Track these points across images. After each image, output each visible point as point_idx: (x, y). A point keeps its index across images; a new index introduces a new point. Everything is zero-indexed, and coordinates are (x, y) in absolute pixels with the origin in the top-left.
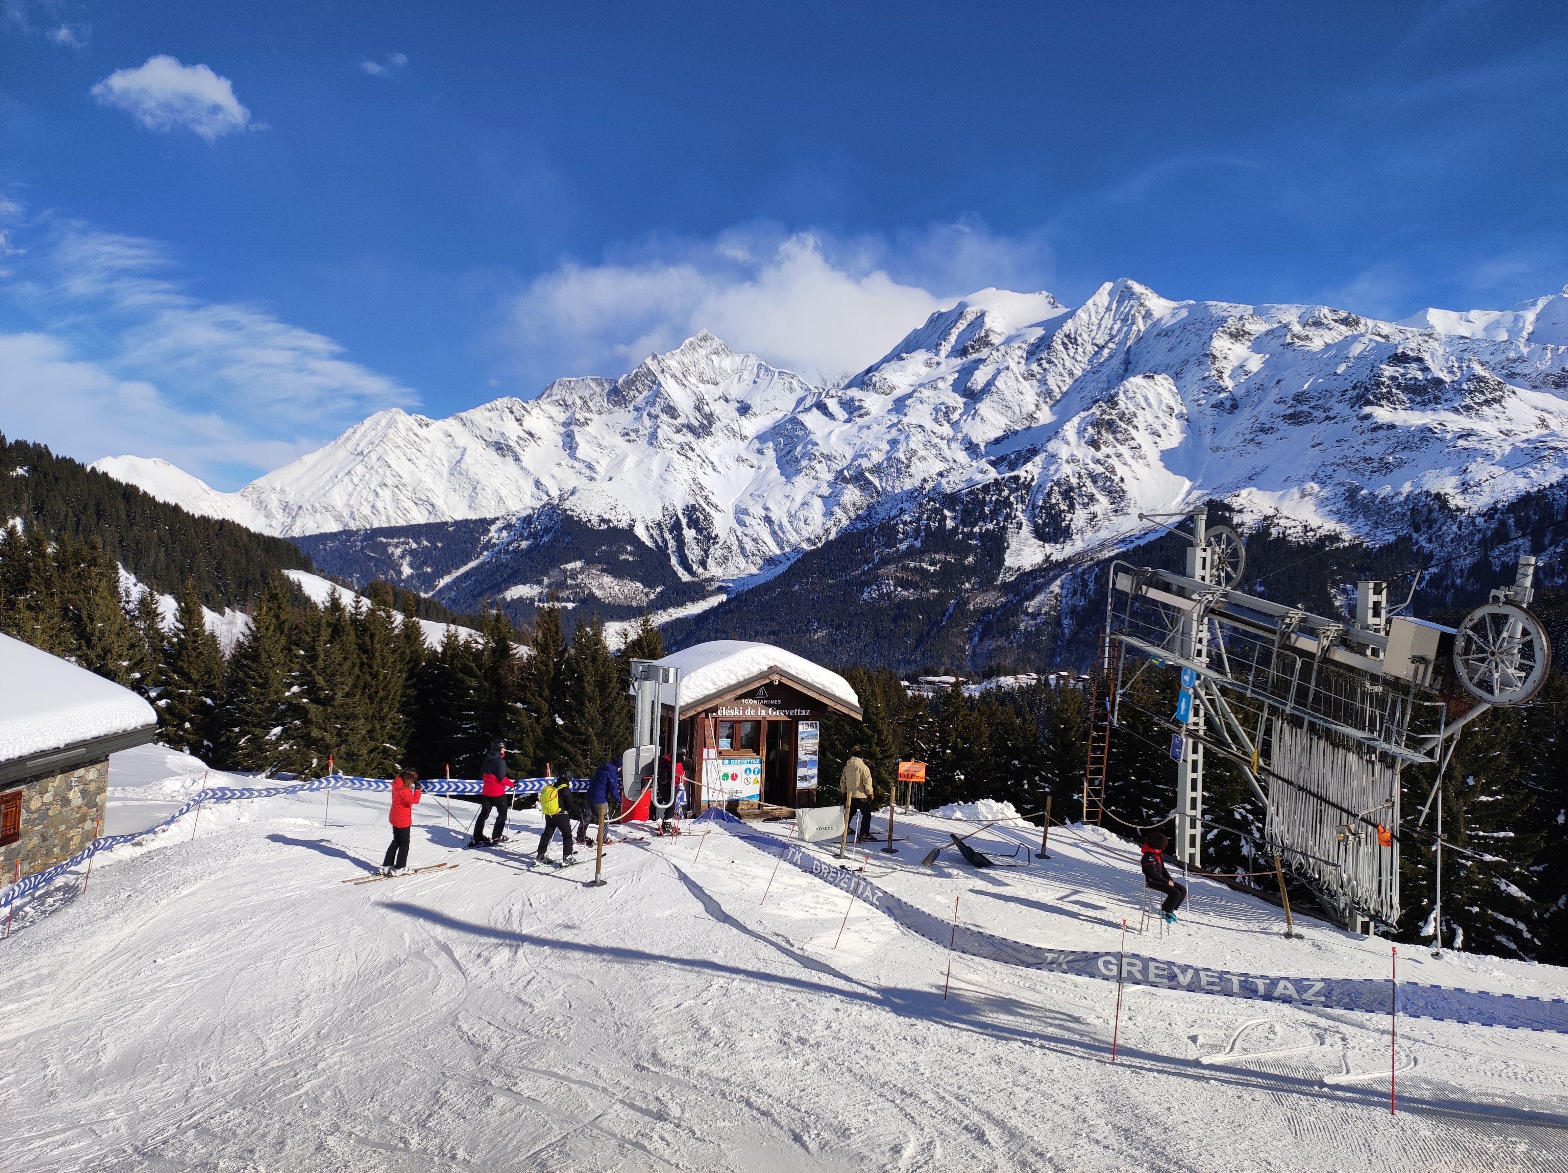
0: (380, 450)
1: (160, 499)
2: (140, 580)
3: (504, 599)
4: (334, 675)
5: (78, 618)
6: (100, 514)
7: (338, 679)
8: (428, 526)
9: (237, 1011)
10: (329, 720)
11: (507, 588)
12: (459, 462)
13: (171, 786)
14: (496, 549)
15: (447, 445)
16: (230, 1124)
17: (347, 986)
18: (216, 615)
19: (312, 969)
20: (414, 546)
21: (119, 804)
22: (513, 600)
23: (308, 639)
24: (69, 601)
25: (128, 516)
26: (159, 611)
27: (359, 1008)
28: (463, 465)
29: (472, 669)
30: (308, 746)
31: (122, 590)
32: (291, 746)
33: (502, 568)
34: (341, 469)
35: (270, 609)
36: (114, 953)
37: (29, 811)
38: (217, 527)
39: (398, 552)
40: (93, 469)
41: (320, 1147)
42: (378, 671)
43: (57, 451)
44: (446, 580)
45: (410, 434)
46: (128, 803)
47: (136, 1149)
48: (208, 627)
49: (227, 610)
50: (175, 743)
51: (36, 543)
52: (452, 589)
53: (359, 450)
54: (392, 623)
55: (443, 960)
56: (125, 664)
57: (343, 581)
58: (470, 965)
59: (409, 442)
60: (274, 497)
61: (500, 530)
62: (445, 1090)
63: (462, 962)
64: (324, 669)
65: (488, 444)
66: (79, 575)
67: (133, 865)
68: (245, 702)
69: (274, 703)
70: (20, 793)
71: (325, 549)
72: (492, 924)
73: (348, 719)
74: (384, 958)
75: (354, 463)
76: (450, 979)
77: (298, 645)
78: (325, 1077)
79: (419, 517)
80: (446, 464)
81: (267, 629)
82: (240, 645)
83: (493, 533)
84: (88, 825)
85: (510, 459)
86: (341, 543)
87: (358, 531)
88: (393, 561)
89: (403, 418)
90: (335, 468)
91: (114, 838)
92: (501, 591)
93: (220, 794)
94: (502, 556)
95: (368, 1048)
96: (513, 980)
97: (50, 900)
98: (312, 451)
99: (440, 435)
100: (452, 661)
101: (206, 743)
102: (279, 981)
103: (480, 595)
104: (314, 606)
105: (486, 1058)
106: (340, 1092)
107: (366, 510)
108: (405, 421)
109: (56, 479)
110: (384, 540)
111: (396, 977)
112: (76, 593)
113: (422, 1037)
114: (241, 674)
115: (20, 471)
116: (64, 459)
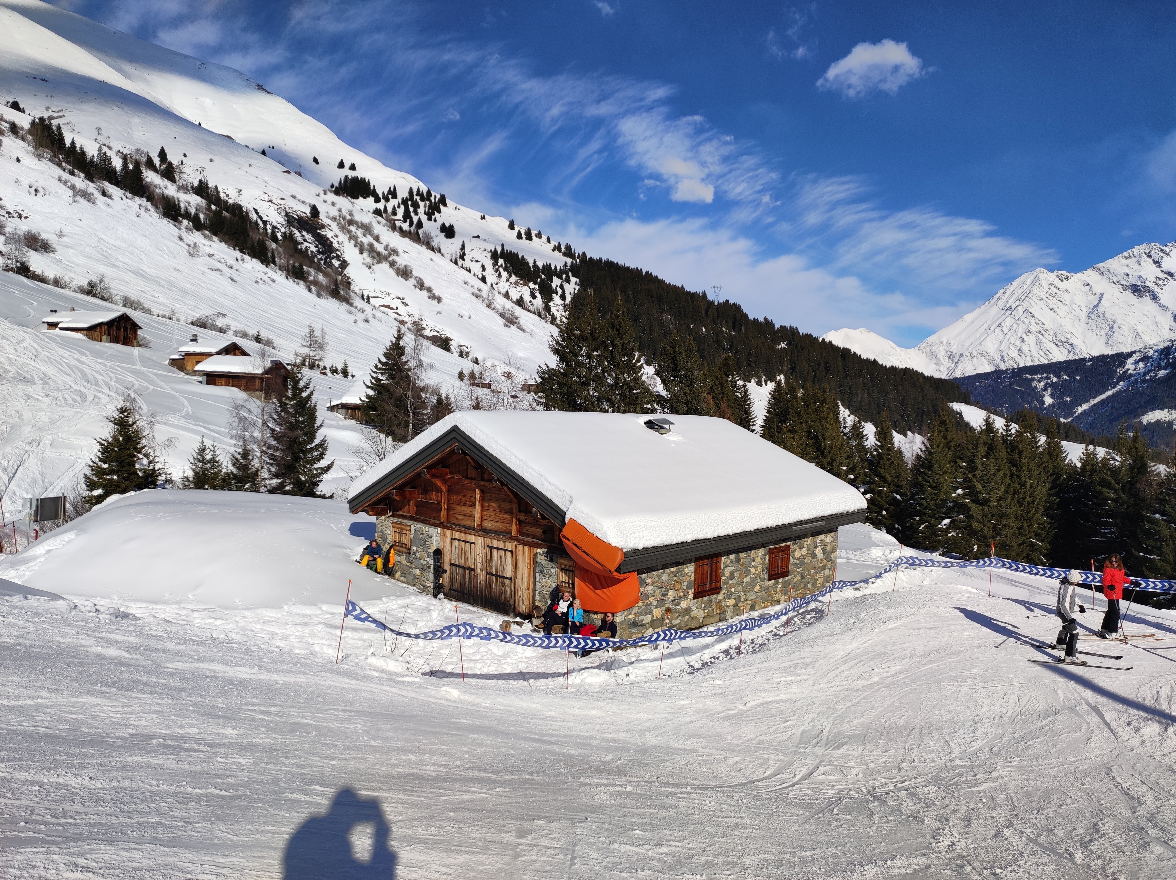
0: (1025, 304)
1: (864, 357)
2: (852, 413)
3: (1141, 423)
4: (990, 482)
5: (816, 438)
6: (827, 370)
7: (993, 485)
8: (1067, 363)
9: (930, 717)
10: (986, 516)
11: (1143, 414)
12: (1096, 306)
13: (876, 553)
14: (1133, 379)
15: (1086, 293)
16: (930, 796)
17: (1012, 720)
18: (902, 436)
19: (984, 701)
20: (1055, 380)
21: (844, 561)
22: (1149, 424)
23: (969, 454)
24: (811, 426)
25: (844, 369)
26: (865, 433)
27: (1023, 739)
28: (1100, 309)
29: (1110, 483)
30: (970, 535)
31: (841, 420)
32: (957, 534)
33: (1138, 396)
34: (994, 323)
35: (940, 431)
36: (847, 658)
37: (794, 558)
38: (902, 374)
39: (1041, 385)
40: (823, 339)
41: (998, 834)
42: (1025, 481)
43: (803, 330)
44: (1085, 407)
45: (1052, 288)
46: (850, 561)
47: (869, 791)
48: (896, 444)
49: (909, 433)
50: (877, 524)
51: (792, 390)
52: (1089, 415)
53: (1008, 306)
54: (1038, 442)
55: (1093, 719)
56: (844, 468)
57: (995, 410)
58: (1120, 729)
59: (1051, 294)
60: (942, 348)
61: (1137, 362)
62: (1104, 824)
63: (1113, 725)
64: (982, 478)
65: (1125, 288)
66: (816, 410)
67: (854, 603)
68: (923, 499)
69: (944, 501)
70: (789, 546)
71: (980, 386)
72: (1140, 700)
73: (1001, 517)
74: (1042, 705)
75: (1004, 317)
76: (1100, 735)
77: (961, 459)
78: (998, 783)
79: (1060, 356)
80: (1084, 309)
81: (938, 446)
82: (918, 457)
83: (1129, 364)
84: (827, 572)
85: (1147, 299)
86: (993, 380)
87: (1007, 370)
88: (1037, 393)
89: (1045, 275)
90: (989, 323)
91: (844, 582)
92: (1138, 415)
93: (911, 561)
94: (1139, 385)
95: (1032, 772)
96: (1164, 752)
97: (808, 616)
98: (971, 311)
99: (1080, 285)
100: (1091, 475)
101: (897, 526)
102: (959, 704)
103: (1116, 419)
104: (972, 429)
105: (1141, 810)
106: (1012, 799)
107: (1014, 353)
108: (1047, 277)
109: (802, 348)
110: (1029, 376)
111: (1053, 723)
112: (815, 421)
113: (1079, 775)
114: (920, 479)
115: (783, 345)
116: (806, 334)
